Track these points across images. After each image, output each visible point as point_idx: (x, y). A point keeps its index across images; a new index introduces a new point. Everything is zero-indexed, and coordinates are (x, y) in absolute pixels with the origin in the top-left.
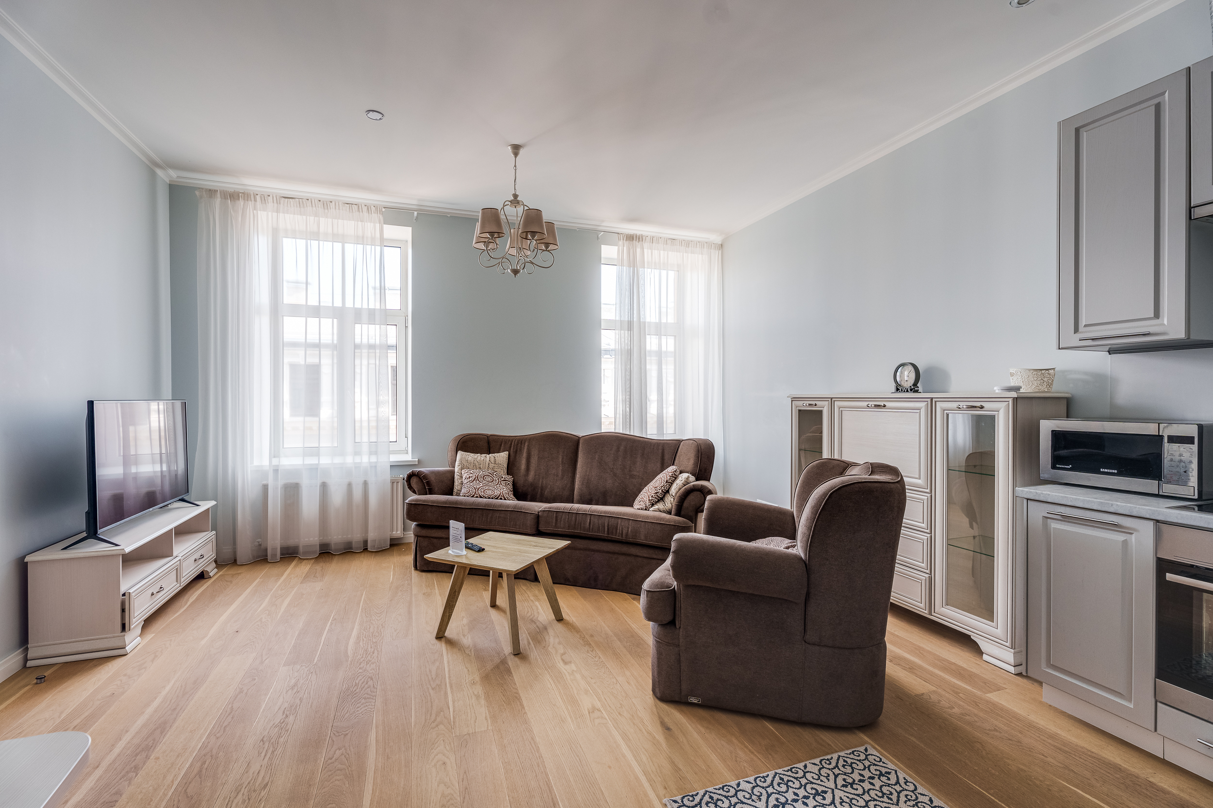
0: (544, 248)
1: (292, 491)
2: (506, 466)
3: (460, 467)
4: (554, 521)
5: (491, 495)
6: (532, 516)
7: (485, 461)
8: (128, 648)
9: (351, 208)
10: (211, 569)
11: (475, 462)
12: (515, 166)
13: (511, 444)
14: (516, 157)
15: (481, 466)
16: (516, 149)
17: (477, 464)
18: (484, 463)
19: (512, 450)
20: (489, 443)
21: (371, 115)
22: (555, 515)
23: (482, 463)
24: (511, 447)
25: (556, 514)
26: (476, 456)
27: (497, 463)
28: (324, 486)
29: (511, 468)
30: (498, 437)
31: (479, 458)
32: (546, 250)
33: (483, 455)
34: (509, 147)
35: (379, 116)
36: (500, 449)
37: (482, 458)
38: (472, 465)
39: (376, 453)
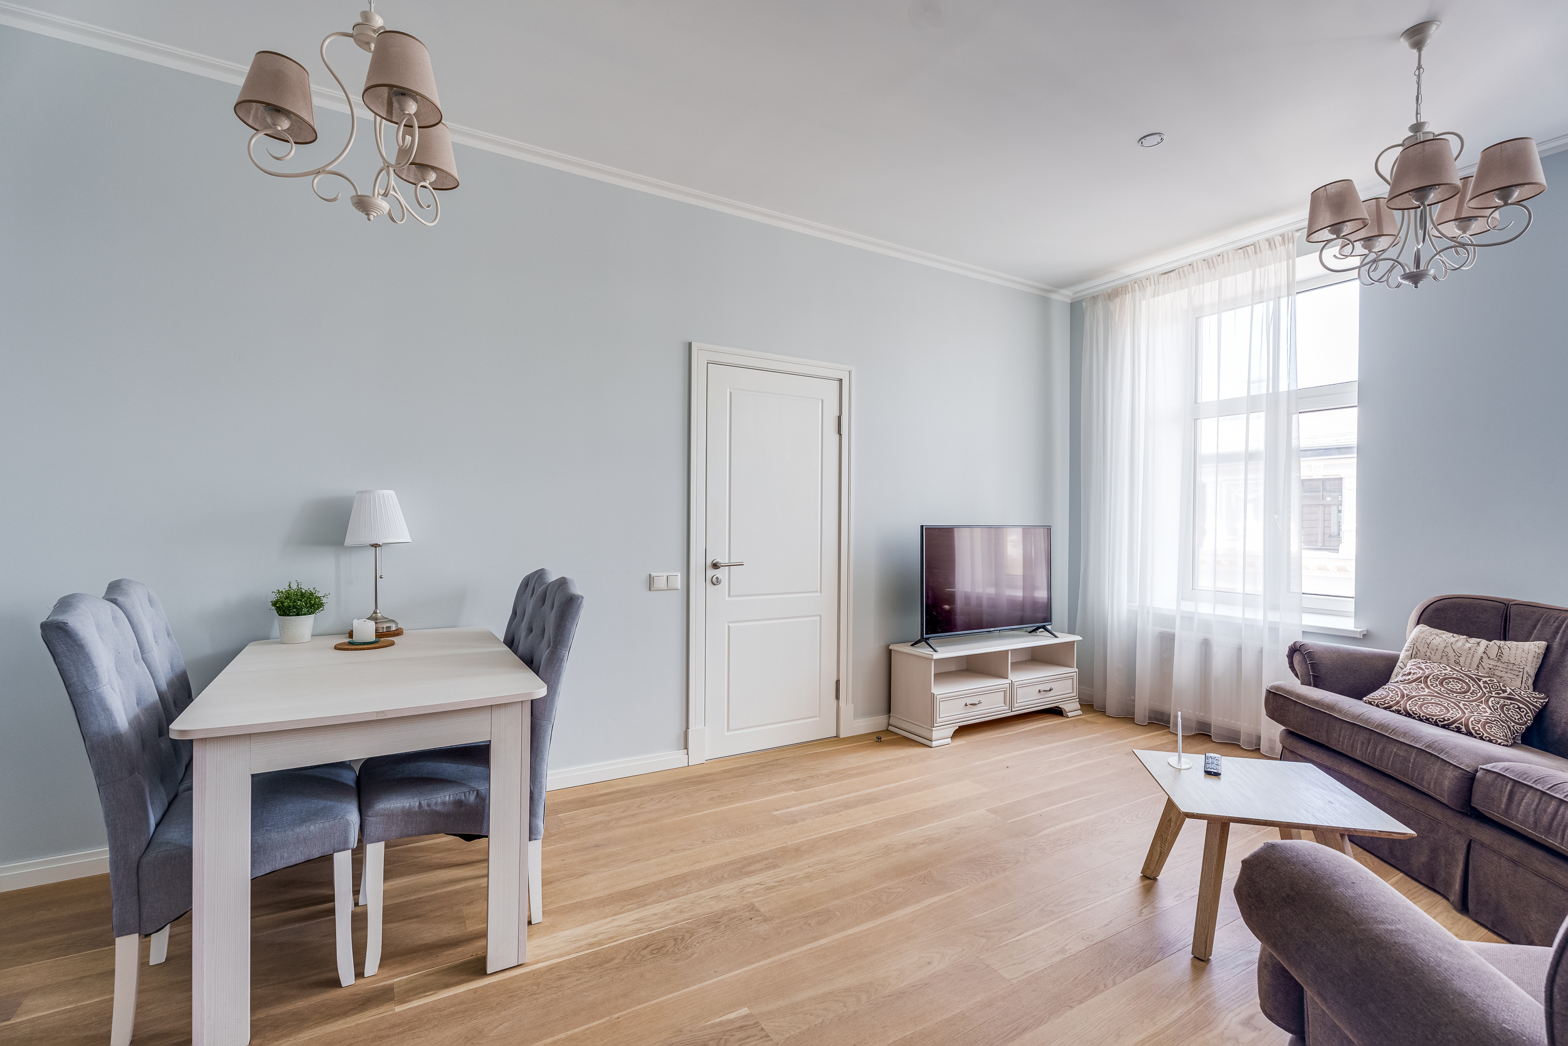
0: (1499, 202)
1: (1167, 642)
2: (1533, 673)
3: (1409, 653)
4: (1504, 800)
5: (1434, 716)
6: (1457, 773)
7: (1472, 652)
8: (934, 744)
9: (1246, 253)
10: (1071, 707)
11: (1449, 649)
12: (1419, 67)
13: (1559, 628)
14: (1420, 50)
15: (1462, 660)
16: (1417, 35)
17: (1451, 654)
18: (1470, 656)
19: (1557, 640)
20: (1506, 618)
21: (1146, 142)
22: (1509, 788)
23: (1464, 654)
24: (1556, 633)
25: (1513, 787)
26: (1453, 640)
27: (1505, 658)
28: (1206, 645)
29: (1543, 678)
30: (1535, 609)
31: (1460, 644)
32: (1506, 204)
33: (1474, 640)
34: (1402, 40)
35: (1157, 138)
36: (1531, 633)
37: (1469, 645)
38: (1439, 654)
39: (1275, 607)
